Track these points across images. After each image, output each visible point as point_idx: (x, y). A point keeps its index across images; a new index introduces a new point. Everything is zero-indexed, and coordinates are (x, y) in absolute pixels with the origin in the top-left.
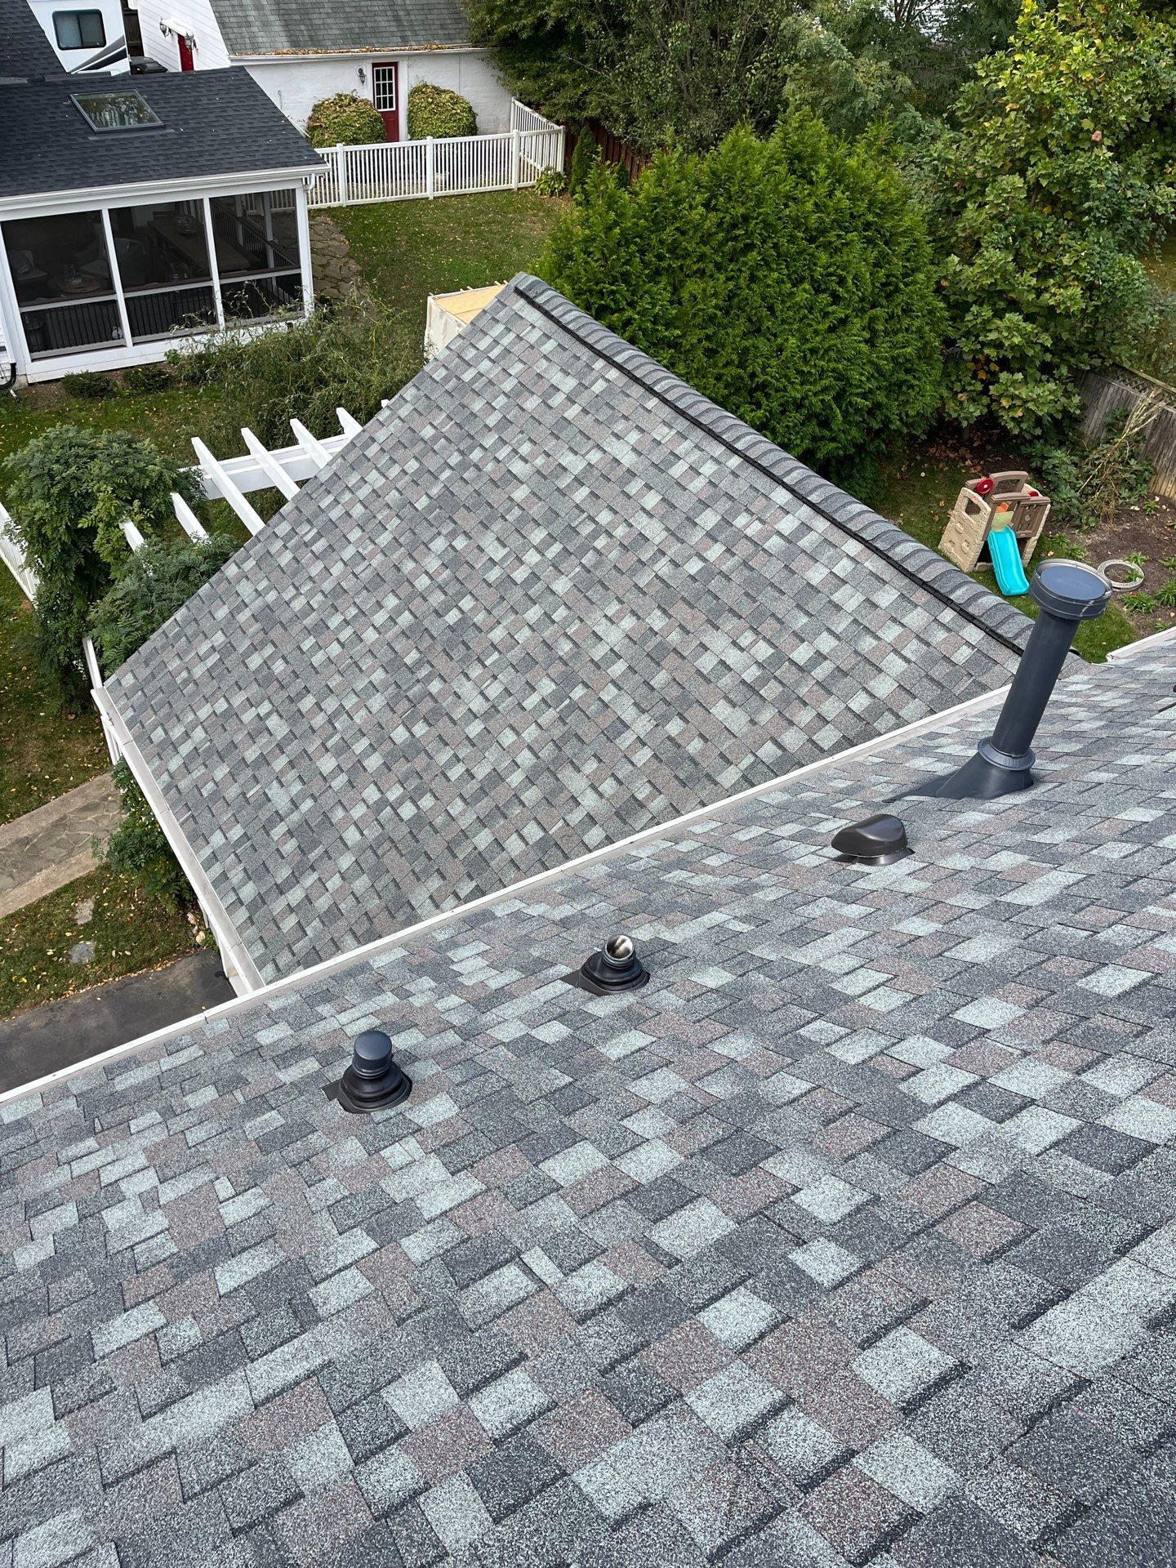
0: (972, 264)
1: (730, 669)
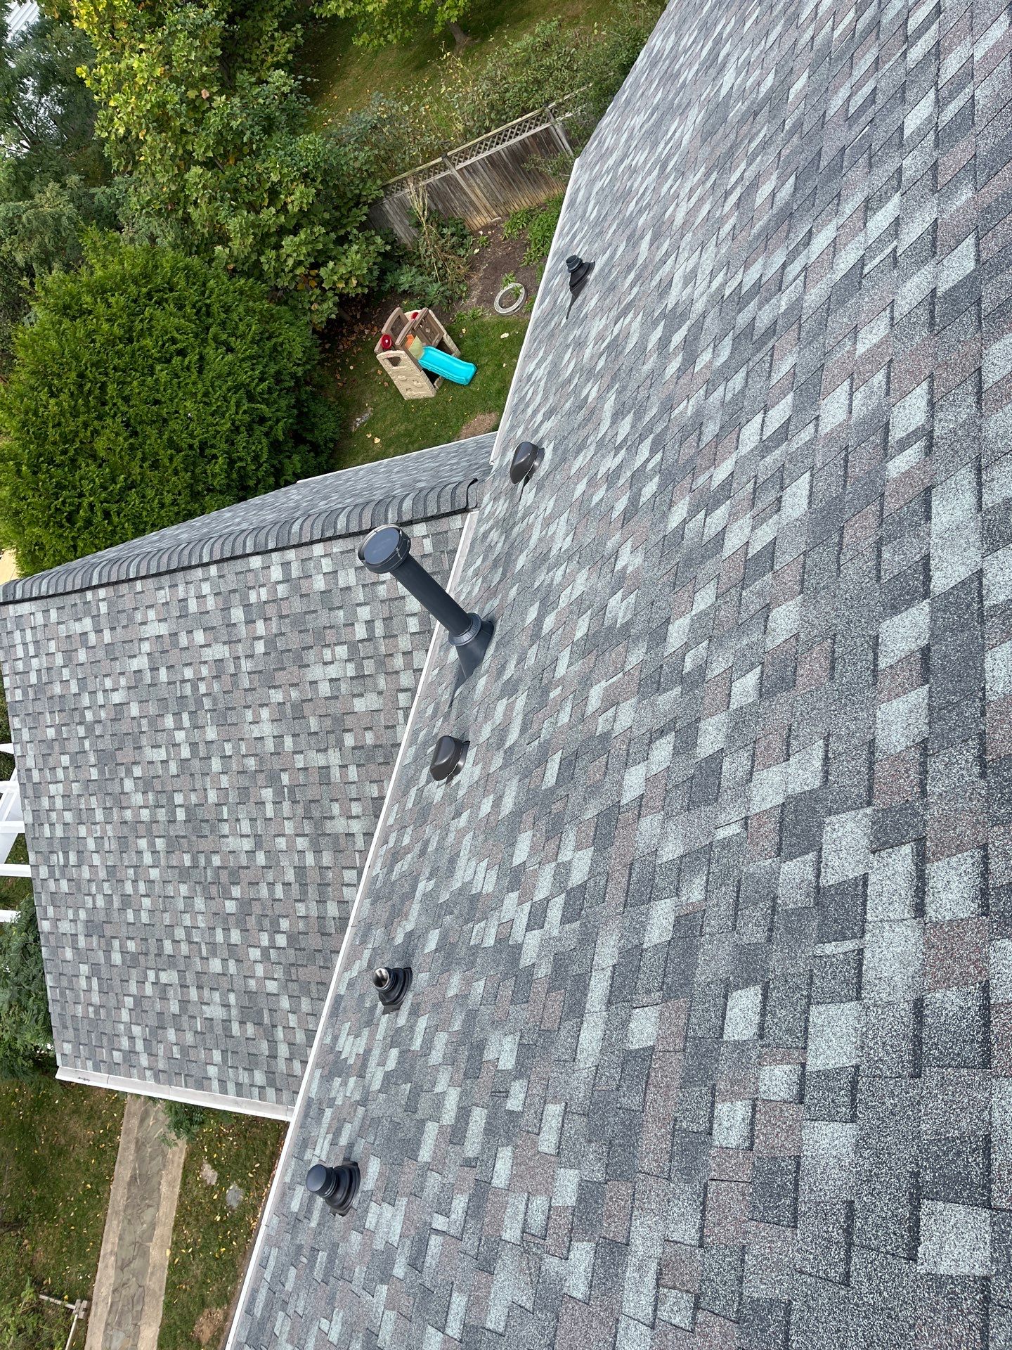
1: (339, 679)
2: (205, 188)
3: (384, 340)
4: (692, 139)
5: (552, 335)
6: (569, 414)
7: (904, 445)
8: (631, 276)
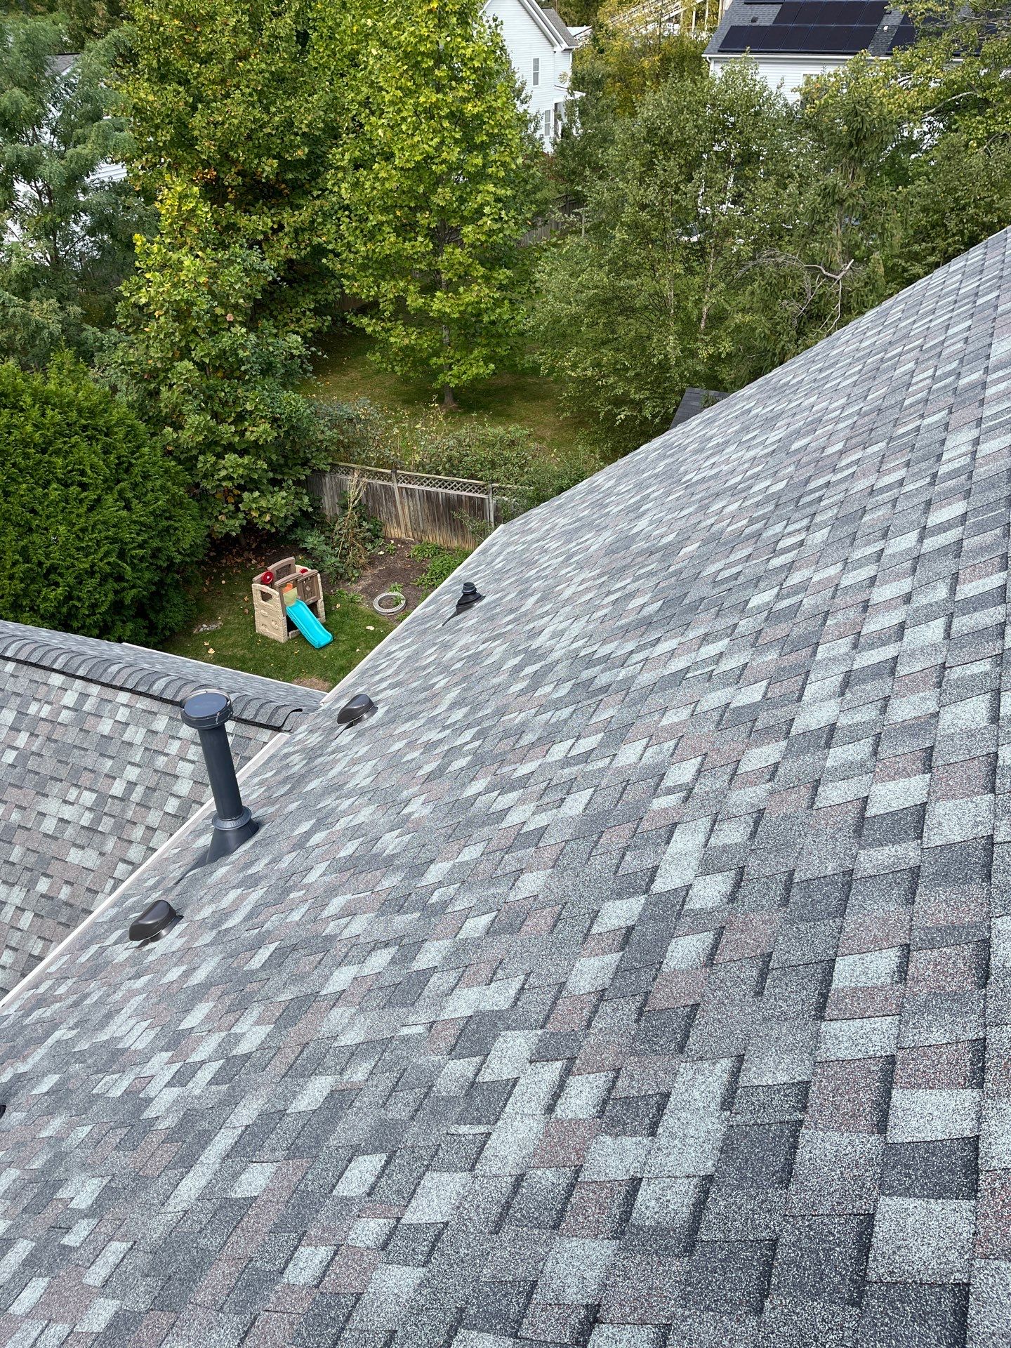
0: (182, 428)
1: (69, 822)
2: (186, 380)
3: (266, 575)
4: (599, 549)
5: (424, 632)
6: (414, 690)
7: (670, 791)
8: (511, 617)
